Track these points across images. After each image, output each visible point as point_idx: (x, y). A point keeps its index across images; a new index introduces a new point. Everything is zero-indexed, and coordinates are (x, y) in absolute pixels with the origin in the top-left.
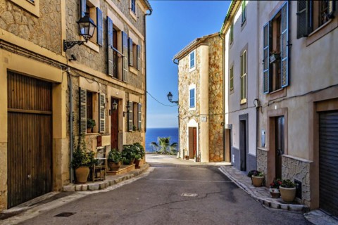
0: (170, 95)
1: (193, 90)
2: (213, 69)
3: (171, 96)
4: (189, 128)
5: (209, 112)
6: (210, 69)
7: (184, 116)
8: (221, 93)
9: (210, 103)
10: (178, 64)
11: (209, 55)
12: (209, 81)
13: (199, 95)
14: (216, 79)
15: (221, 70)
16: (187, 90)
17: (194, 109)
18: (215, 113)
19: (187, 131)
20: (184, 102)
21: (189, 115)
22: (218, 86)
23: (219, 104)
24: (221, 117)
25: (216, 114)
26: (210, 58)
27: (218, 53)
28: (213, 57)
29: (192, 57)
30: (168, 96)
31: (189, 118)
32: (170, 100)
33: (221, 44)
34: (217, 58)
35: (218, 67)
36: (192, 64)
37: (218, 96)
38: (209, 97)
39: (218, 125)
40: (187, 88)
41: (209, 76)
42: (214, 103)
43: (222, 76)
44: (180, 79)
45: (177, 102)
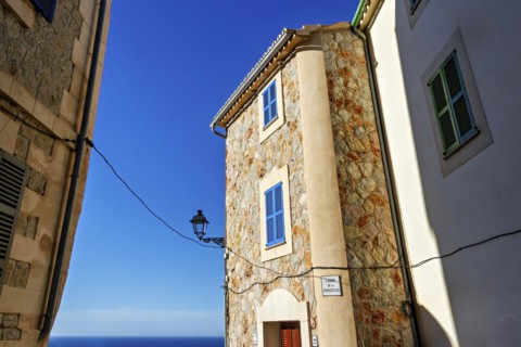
0: (199, 219)
1: (278, 188)
2: (345, 114)
3: (204, 221)
4: (266, 325)
5: (350, 259)
6: (333, 113)
7: (247, 283)
8: (383, 191)
9: (346, 223)
10: (226, 137)
11: (328, 73)
12: (337, 149)
13: (303, 198)
14: (356, 145)
15: (370, 118)
16: (255, 198)
17: (285, 249)
18: (370, 261)
19: (259, 338)
20: (244, 235)
21: (264, 276)
22: (369, 166)
23: (381, 230)
24: (396, 279)
25: (375, 268)
26: (331, 84)
27: (355, 71)
28: (341, 80)
29: (270, 96)
30: (194, 221)
31: (266, 287)
32: (201, 236)
33: (360, 52)
34: (352, 85)
35: (359, 111)
36: (270, 114)
37: (374, 198)
38: (343, 203)
39: (391, 313)
40: (255, 189)
41: (335, 133)
42: (362, 223)
43: (375, 137)
44: (231, 173)
45: (221, 241)
